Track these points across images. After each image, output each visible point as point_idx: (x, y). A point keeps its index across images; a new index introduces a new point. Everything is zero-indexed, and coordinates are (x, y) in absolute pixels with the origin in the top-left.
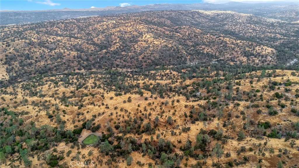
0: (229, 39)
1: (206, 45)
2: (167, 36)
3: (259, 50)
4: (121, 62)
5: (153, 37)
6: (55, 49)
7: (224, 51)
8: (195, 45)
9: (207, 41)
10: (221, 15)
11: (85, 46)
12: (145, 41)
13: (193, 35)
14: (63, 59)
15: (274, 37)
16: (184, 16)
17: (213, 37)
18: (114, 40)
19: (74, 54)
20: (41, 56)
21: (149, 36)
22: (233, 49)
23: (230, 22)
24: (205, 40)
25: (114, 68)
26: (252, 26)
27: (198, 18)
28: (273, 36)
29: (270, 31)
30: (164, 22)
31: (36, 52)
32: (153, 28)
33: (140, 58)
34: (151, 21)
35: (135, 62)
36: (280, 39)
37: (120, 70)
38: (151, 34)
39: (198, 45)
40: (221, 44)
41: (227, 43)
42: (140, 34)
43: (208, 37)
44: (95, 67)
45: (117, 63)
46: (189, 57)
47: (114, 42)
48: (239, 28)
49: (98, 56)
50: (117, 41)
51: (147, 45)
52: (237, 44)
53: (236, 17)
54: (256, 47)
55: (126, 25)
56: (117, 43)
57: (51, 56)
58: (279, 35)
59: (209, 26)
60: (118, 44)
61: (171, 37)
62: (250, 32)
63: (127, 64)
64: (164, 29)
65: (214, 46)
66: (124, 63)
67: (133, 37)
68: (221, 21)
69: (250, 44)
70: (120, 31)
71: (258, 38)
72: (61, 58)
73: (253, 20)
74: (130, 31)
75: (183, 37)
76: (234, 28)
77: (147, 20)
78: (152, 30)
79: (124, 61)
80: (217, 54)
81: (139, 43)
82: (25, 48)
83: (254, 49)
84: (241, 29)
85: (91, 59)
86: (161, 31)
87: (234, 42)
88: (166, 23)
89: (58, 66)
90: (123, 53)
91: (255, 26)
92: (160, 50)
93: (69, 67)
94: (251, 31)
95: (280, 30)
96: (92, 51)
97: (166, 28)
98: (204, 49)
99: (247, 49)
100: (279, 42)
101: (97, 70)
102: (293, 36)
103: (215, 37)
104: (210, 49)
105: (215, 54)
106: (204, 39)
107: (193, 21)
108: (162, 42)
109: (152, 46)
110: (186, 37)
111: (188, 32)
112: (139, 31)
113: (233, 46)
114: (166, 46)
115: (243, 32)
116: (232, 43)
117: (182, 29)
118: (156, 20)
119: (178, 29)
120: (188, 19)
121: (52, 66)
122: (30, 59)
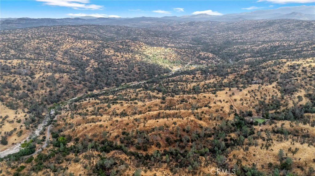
4: (123, 77)
25: (122, 83)
37: (130, 84)
49: (91, 74)
57: (42, 82)
66: (128, 77)
74: (85, 47)
85: (87, 77)
89: (65, 91)
93: (76, 90)
101: (109, 88)
112: (94, 47)
121: (59, 92)
122: (17, 89)
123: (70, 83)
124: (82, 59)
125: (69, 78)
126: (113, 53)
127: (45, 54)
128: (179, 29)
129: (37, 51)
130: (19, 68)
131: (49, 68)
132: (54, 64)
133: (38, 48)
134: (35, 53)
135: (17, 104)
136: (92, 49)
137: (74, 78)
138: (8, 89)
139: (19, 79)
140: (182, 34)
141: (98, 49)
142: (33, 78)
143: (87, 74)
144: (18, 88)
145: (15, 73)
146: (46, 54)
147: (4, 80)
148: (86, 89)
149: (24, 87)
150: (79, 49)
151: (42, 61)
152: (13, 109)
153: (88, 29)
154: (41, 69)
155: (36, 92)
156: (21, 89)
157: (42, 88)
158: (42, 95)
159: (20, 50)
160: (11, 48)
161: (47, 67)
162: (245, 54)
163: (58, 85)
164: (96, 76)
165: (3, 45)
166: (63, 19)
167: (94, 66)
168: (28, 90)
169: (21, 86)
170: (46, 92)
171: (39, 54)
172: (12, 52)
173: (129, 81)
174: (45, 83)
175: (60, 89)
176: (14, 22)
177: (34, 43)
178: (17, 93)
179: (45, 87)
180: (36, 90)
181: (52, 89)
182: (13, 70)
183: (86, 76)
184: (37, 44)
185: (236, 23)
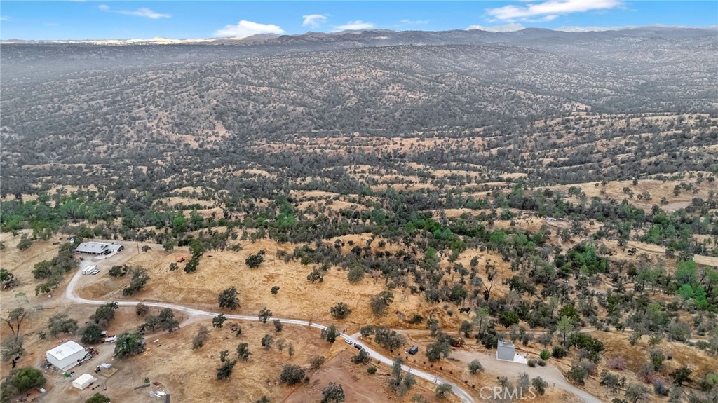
0: (523, 93)
1: (490, 102)
2: (425, 88)
3: (568, 107)
5: (405, 90)
6: (269, 103)
7: (517, 109)
8: (472, 101)
9: (490, 96)
10: (509, 56)
11: (308, 100)
12: (393, 94)
13: (467, 87)
14: (288, 115)
15: (599, 92)
16: (439, 57)
17: (499, 90)
18: (345, 93)
19: (300, 110)
20: (258, 112)
21: (398, 88)
22: (531, 106)
23: (527, 69)
24: (487, 95)
26: (566, 76)
27: (465, 60)
28: (597, 91)
29: (595, 84)
30: (411, 67)
31: (246, 106)
32: (400, 76)
33: (397, 115)
34: (388, 65)
35: (391, 120)
36: (609, 95)
38: (400, 85)
39: (475, 101)
40: (512, 99)
41: (521, 99)
42: (382, 84)
43: (490, 89)
44: (335, 126)
45: (366, 122)
46: (466, 116)
47: (347, 95)
48: (543, 80)
50: (352, 94)
51: (399, 100)
52: (537, 99)
53: (538, 60)
54: (565, 103)
55: (354, 70)
56: (352, 96)
58: (607, 90)
59: (488, 75)
60: (354, 98)
61: (433, 90)
62: (560, 86)
63: (381, 124)
64: (417, 77)
65: (502, 103)
67: (373, 89)
68: (508, 67)
69: (556, 99)
70: (347, 80)
71: (573, 95)
72: (285, 114)
73: (569, 65)
75: (451, 89)
76: (532, 79)
77: (380, 63)
78: (400, 78)
79: (375, 119)
80: (507, 113)
81: (386, 97)
82: (229, 100)
83: (561, 107)
84: (545, 81)
86: (414, 80)
87: (532, 96)
88: (414, 68)
90: (368, 109)
91: (571, 76)
92: (422, 105)
94: (563, 84)
95: (613, 82)
96: (321, 106)
97: (420, 76)
98: (487, 106)
99: (551, 106)
100: (605, 99)
102: (631, 92)
103: (502, 90)
104: (495, 107)
105: (504, 113)
106: (485, 92)
107: (457, 67)
108: (421, 95)
109: (408, 100)
110: (457, 90)
111: (458, 83)
113: (530, 102)
114: (430, 101)
115: (549, 86)
116: (529, 98)
117: (447, 77)
118: (396, 63)
119: (440, 78)
120: (446, 64)
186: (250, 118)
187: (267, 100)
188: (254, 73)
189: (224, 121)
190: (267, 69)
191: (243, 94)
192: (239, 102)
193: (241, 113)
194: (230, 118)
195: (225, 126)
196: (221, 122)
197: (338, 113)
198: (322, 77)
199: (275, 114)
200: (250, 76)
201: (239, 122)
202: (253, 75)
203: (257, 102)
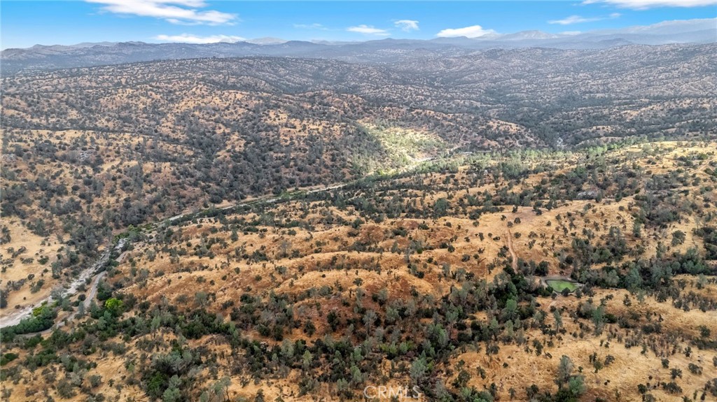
3: (498, 126)
4: (293, 174)
11: (165, 147)
14: (151, 182)
18: (214, 129)
19: (168, 169)
22: (458, 129)
25: (288, 187)
31: (58, 174)
35: (324, 169)
37: (306, 191)
38: (281, 110)
44: (244, 192)
45: (287, 176)
47: (219, 132)
49: (225, 166)
50: (226, 131)
51: (303, 134)
54: (487, 122)
56: (229, 134)
57: (114, 179)
60: (235, 137)
63: (311, 176)
66: (304, 175)
67: (249, 119)
70: (199, 108)
72: (145, 181)
74: (226, 106)
79: (299, 170)
82: (15, 166)
85: (214, 172)
89: (160, 201)
93: (183, 200)
101: (257, 197)
111: (345, 103)
112: (246, 106)
119: (316, 98)
121: (144, 203)
122: (60, 194)
123: (173, 184)
124: (214, 133)
125: (174, 174)
126: (285, 121)
127: (137, 121)
128: (463, 67)
129: (124, 114)
130: (73, 149)
131: (136, 149)
132: (150, 142)
133: (127, 107)
134: (120, 118)
135: (52, 224)
136: (241, 111)
137: (186, 173)
138: (41, 193)
139: (67, 171)
140: (466, 77)
141: (254, 111)
142: (96, 170)
143: (216, 166)
144: (61, 191)
145: (64, 158)
146: (141, 120)
147: (35, 174)
148: (207, 197)
149: (75, 189)
150: (214, 109)
151: (127, 136)
152: (41, 234)
153: (252, 66)
154: (118, 152)
155: (96, 201)
156: (66, 193)
157: (112, 192)
158: (108, 207)
159: (91, 111)
160: (73, 106)
161: (133, 148)
162: (598, 127)
163: (146, 187)
164: (235, 170)
165: (59, 99)
166: (212, 45)
167: (236, 149)
168: (82, 196)
169: (69, 188)
170: (117, 201)
171: (125, 119)
172: (73, 114)
173: (306, 183)
174: (119, 181)
175: (149, 195)
176: (110, 51)
177: (121, 97)
178: (58, 201)
179: (118, 191)
180: (98, 196)
181: (131, 195)
182: (60, 153)
183: (213, 169)
184: (128, 97)
185: (602, 53)
186: (78, 199)
187: (93, 158)
188: (30, 105)
189: (23, 215)
190: (51, 98)
191: (40, 150)
192: (40, 168)
193: (54, 191)
194: (34, 207)
195: (30, 227)
196: (17, 219)
197: (230, 166)
198: (154, 106)
199: (125, 184)
200: (24, 111)
201: (60, 213)
202: (30, 109)
203: (74, 161)
